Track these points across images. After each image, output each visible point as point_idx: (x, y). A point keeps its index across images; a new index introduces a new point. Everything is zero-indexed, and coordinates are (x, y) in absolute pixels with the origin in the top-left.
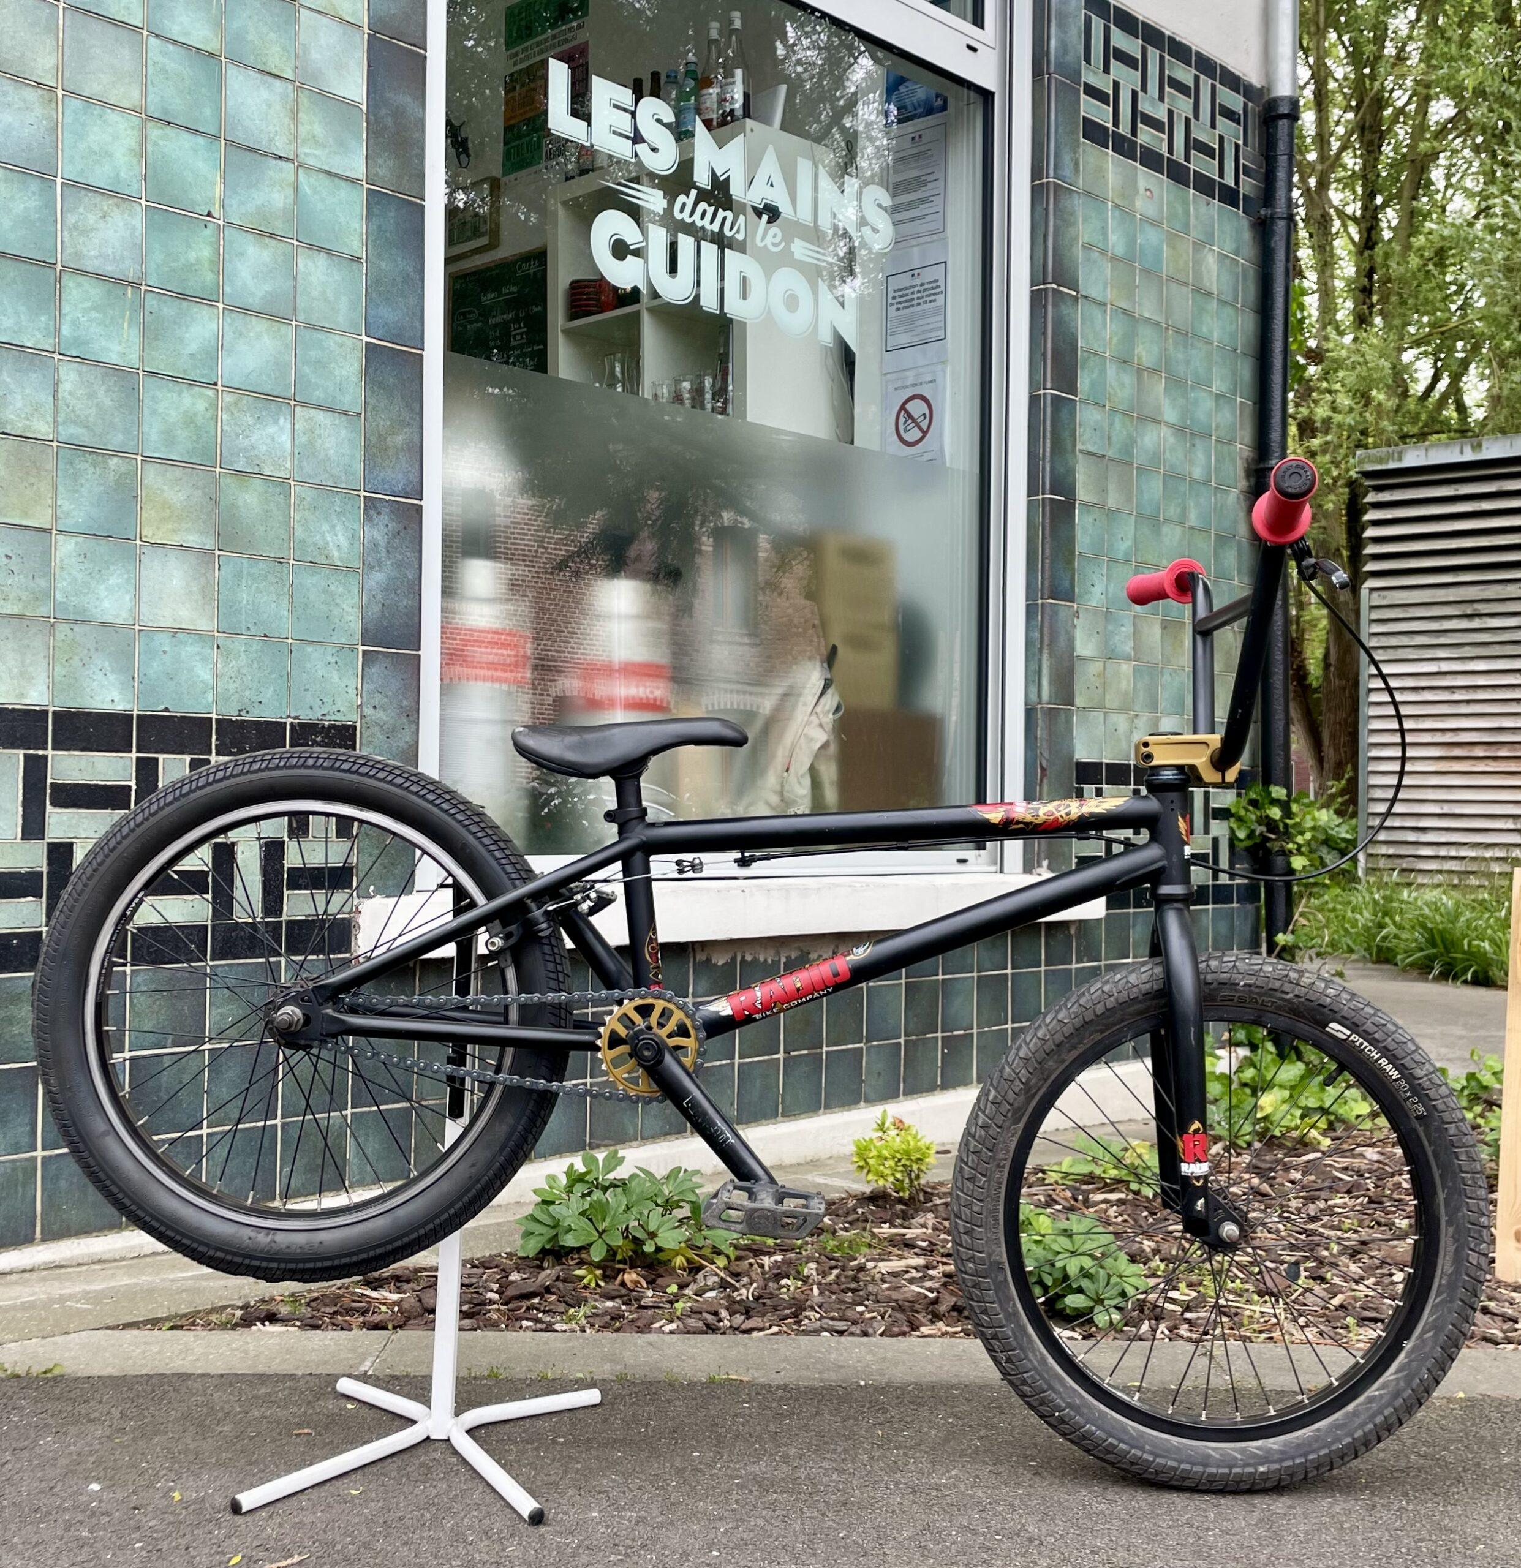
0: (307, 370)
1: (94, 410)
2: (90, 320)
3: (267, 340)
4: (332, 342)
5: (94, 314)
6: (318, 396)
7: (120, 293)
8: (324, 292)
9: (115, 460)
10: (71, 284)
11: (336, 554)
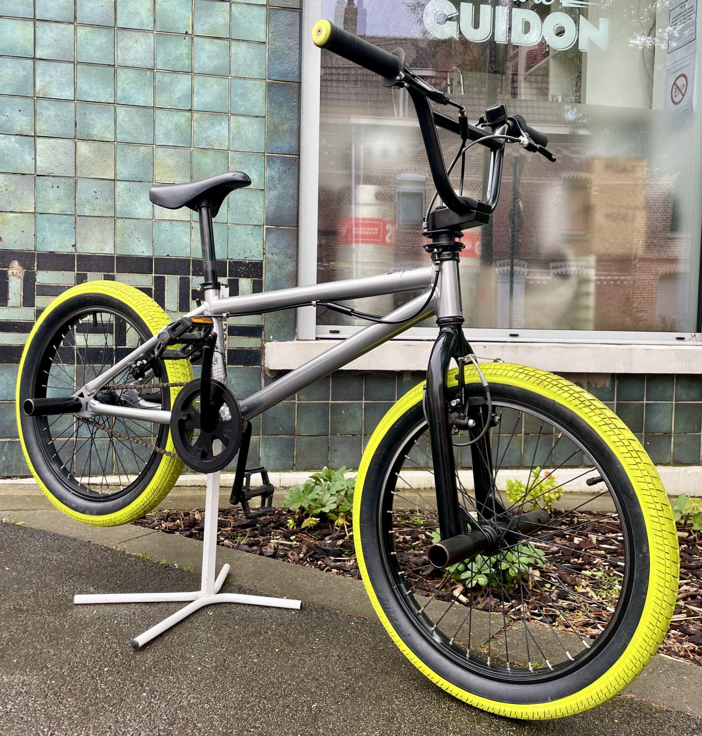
0: (236, 99)
1: (133, 127)
2: (130, 87)
3: (216, 88)
4: (249, 84)
5: (132, 85)
6: (242, 110)
7: (144, 74)
8: (246, 61)
9: (143, 148)
10: (121, 73)
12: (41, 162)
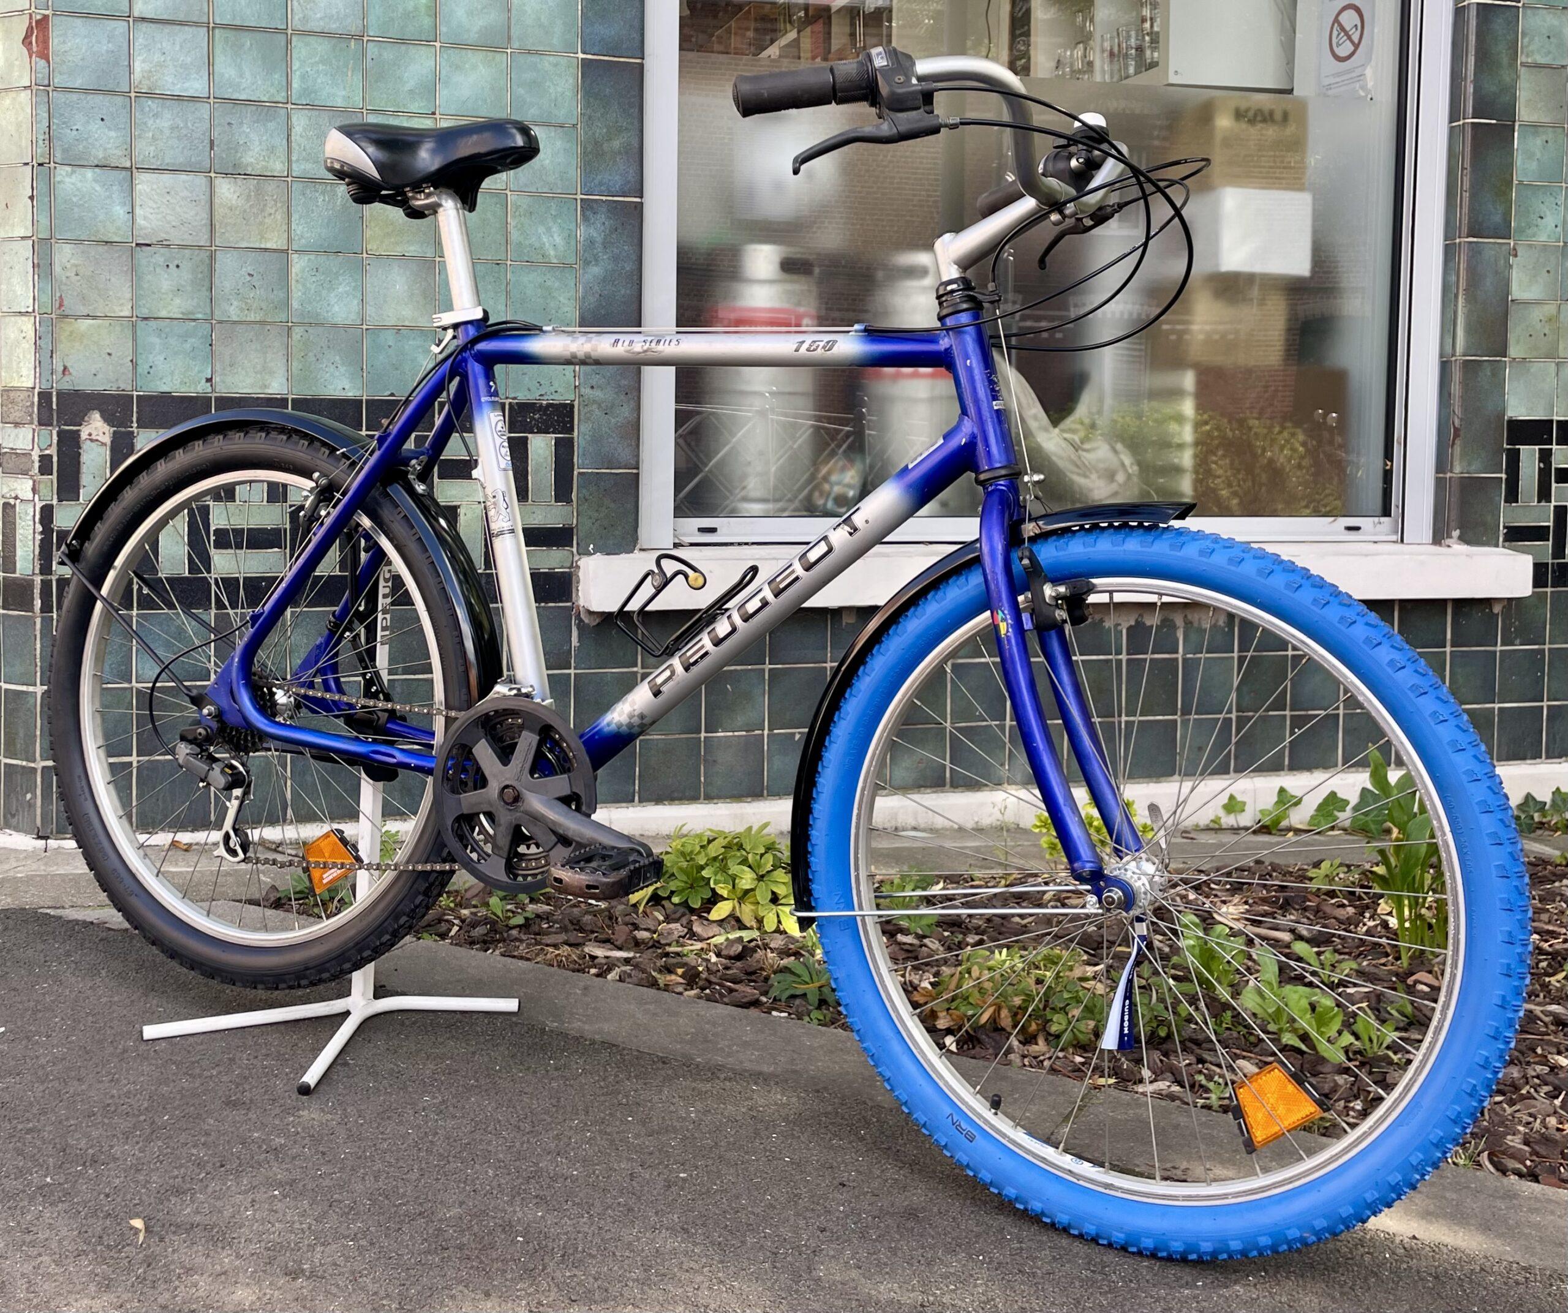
0: (521, 91)
2: (318, 73)
3: (483, 70)
4: (547, 63)
5: (321, 67)
6: (531, 112)
7: (344, 45)
8: (539, 19)
10: (300, 44)
11: (552, 253)
12: (145, 218)
